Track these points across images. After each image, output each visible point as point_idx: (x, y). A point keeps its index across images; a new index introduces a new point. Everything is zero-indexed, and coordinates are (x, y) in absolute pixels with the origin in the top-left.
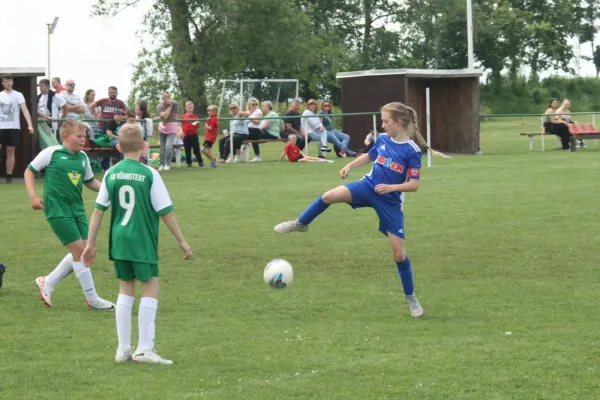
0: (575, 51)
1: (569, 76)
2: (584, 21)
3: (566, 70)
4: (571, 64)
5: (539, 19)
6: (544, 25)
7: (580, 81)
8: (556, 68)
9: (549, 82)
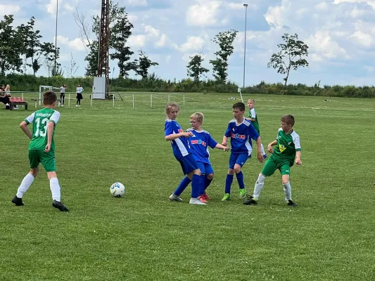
0: (23, 61)
1: (20, 73)
2: (28, 47)
3: (19, 71)
4: (21, 68)
5: (5, 45)
6: (8, 48)
7: (26, 76)
8: (13, 69)
9: (9, 76)
